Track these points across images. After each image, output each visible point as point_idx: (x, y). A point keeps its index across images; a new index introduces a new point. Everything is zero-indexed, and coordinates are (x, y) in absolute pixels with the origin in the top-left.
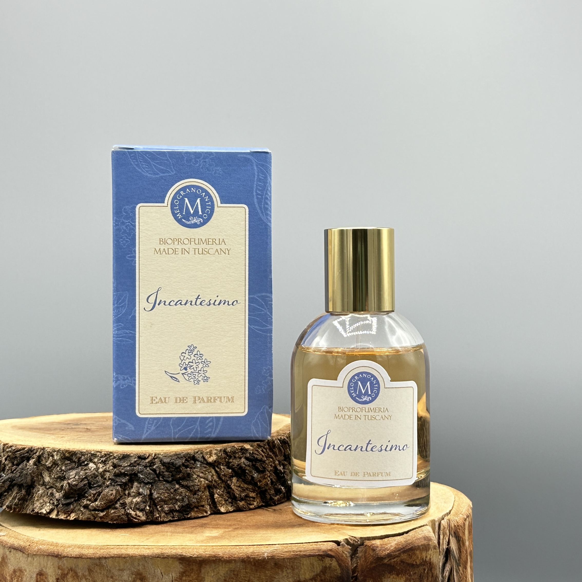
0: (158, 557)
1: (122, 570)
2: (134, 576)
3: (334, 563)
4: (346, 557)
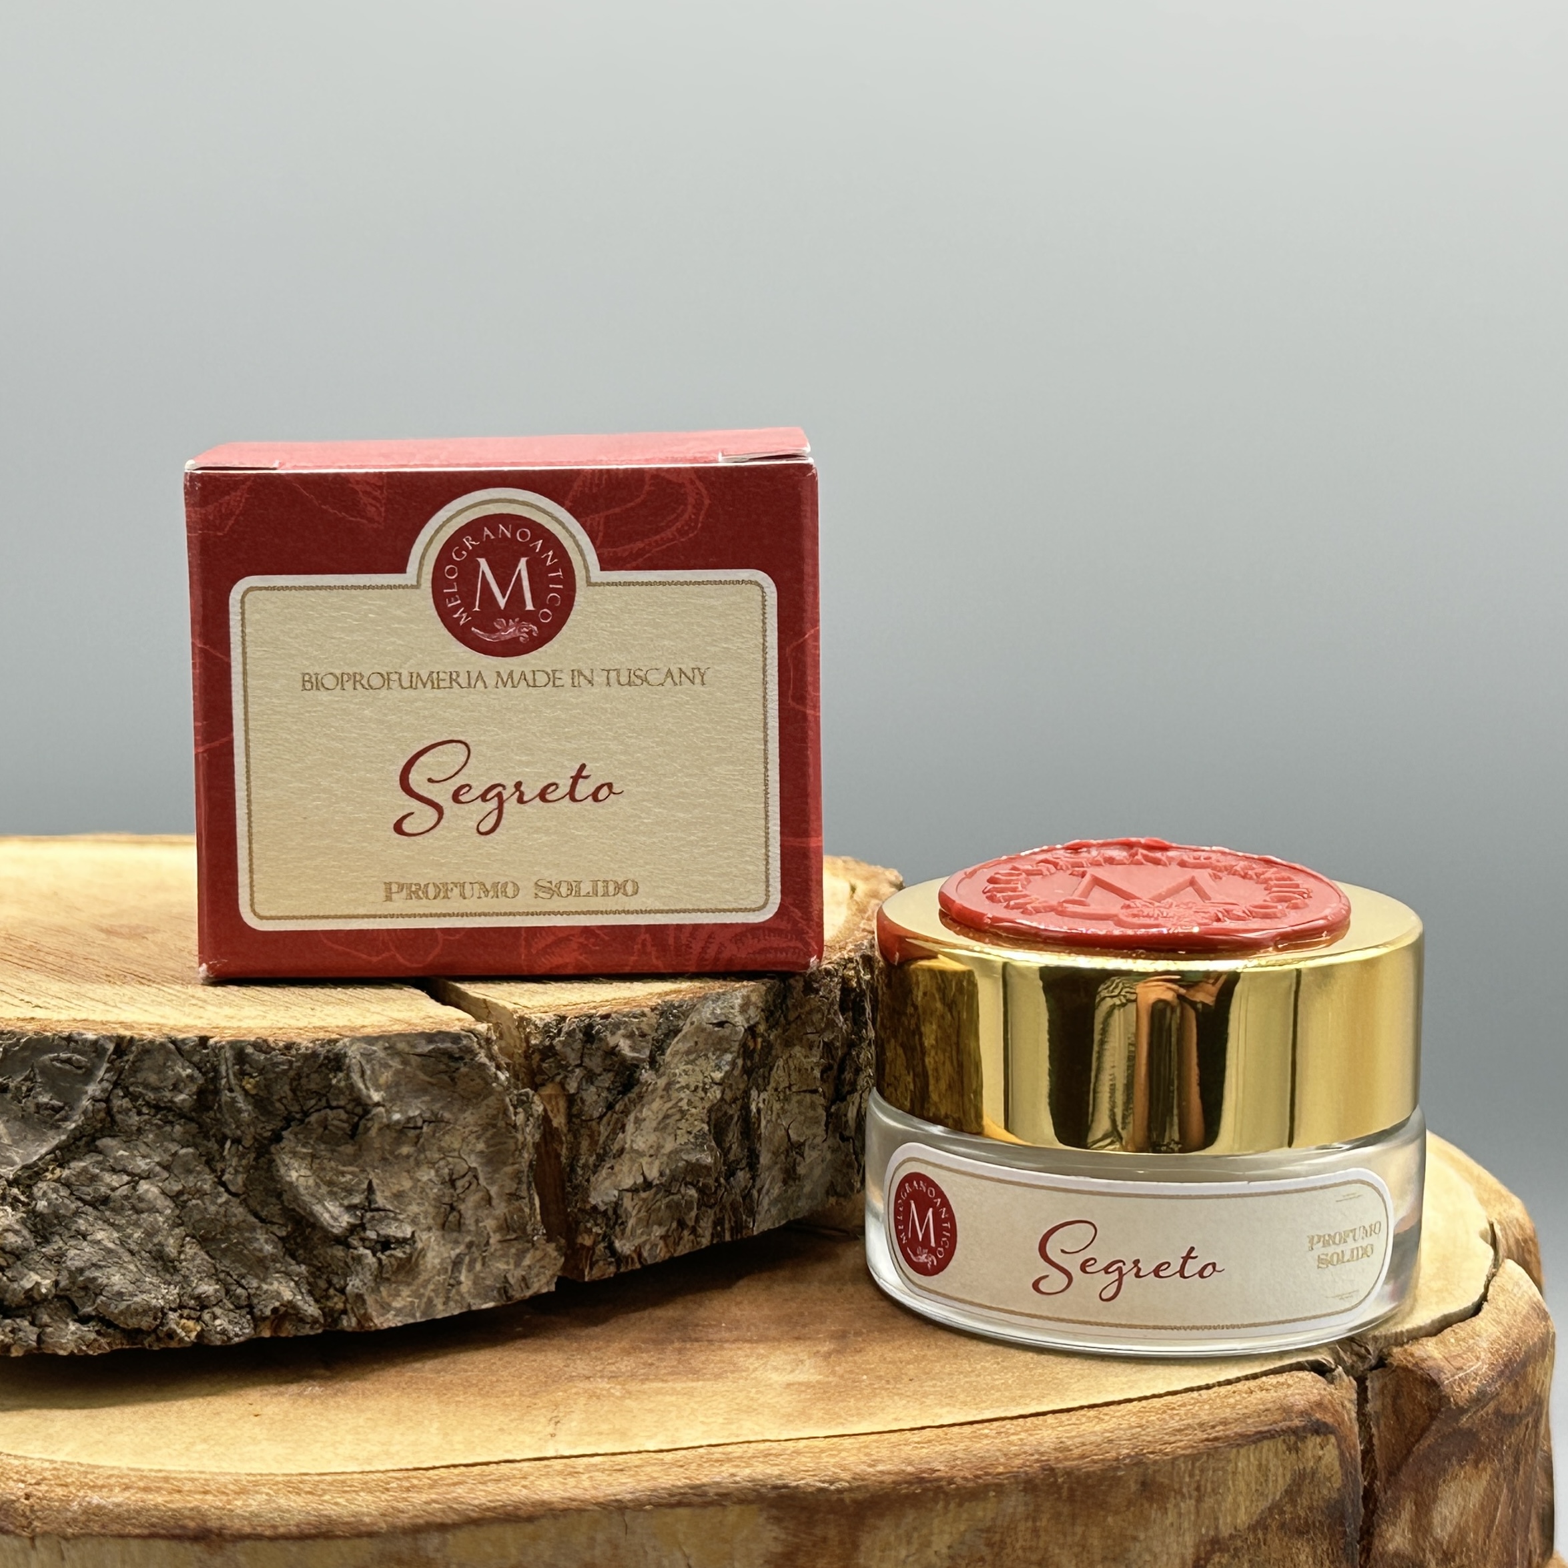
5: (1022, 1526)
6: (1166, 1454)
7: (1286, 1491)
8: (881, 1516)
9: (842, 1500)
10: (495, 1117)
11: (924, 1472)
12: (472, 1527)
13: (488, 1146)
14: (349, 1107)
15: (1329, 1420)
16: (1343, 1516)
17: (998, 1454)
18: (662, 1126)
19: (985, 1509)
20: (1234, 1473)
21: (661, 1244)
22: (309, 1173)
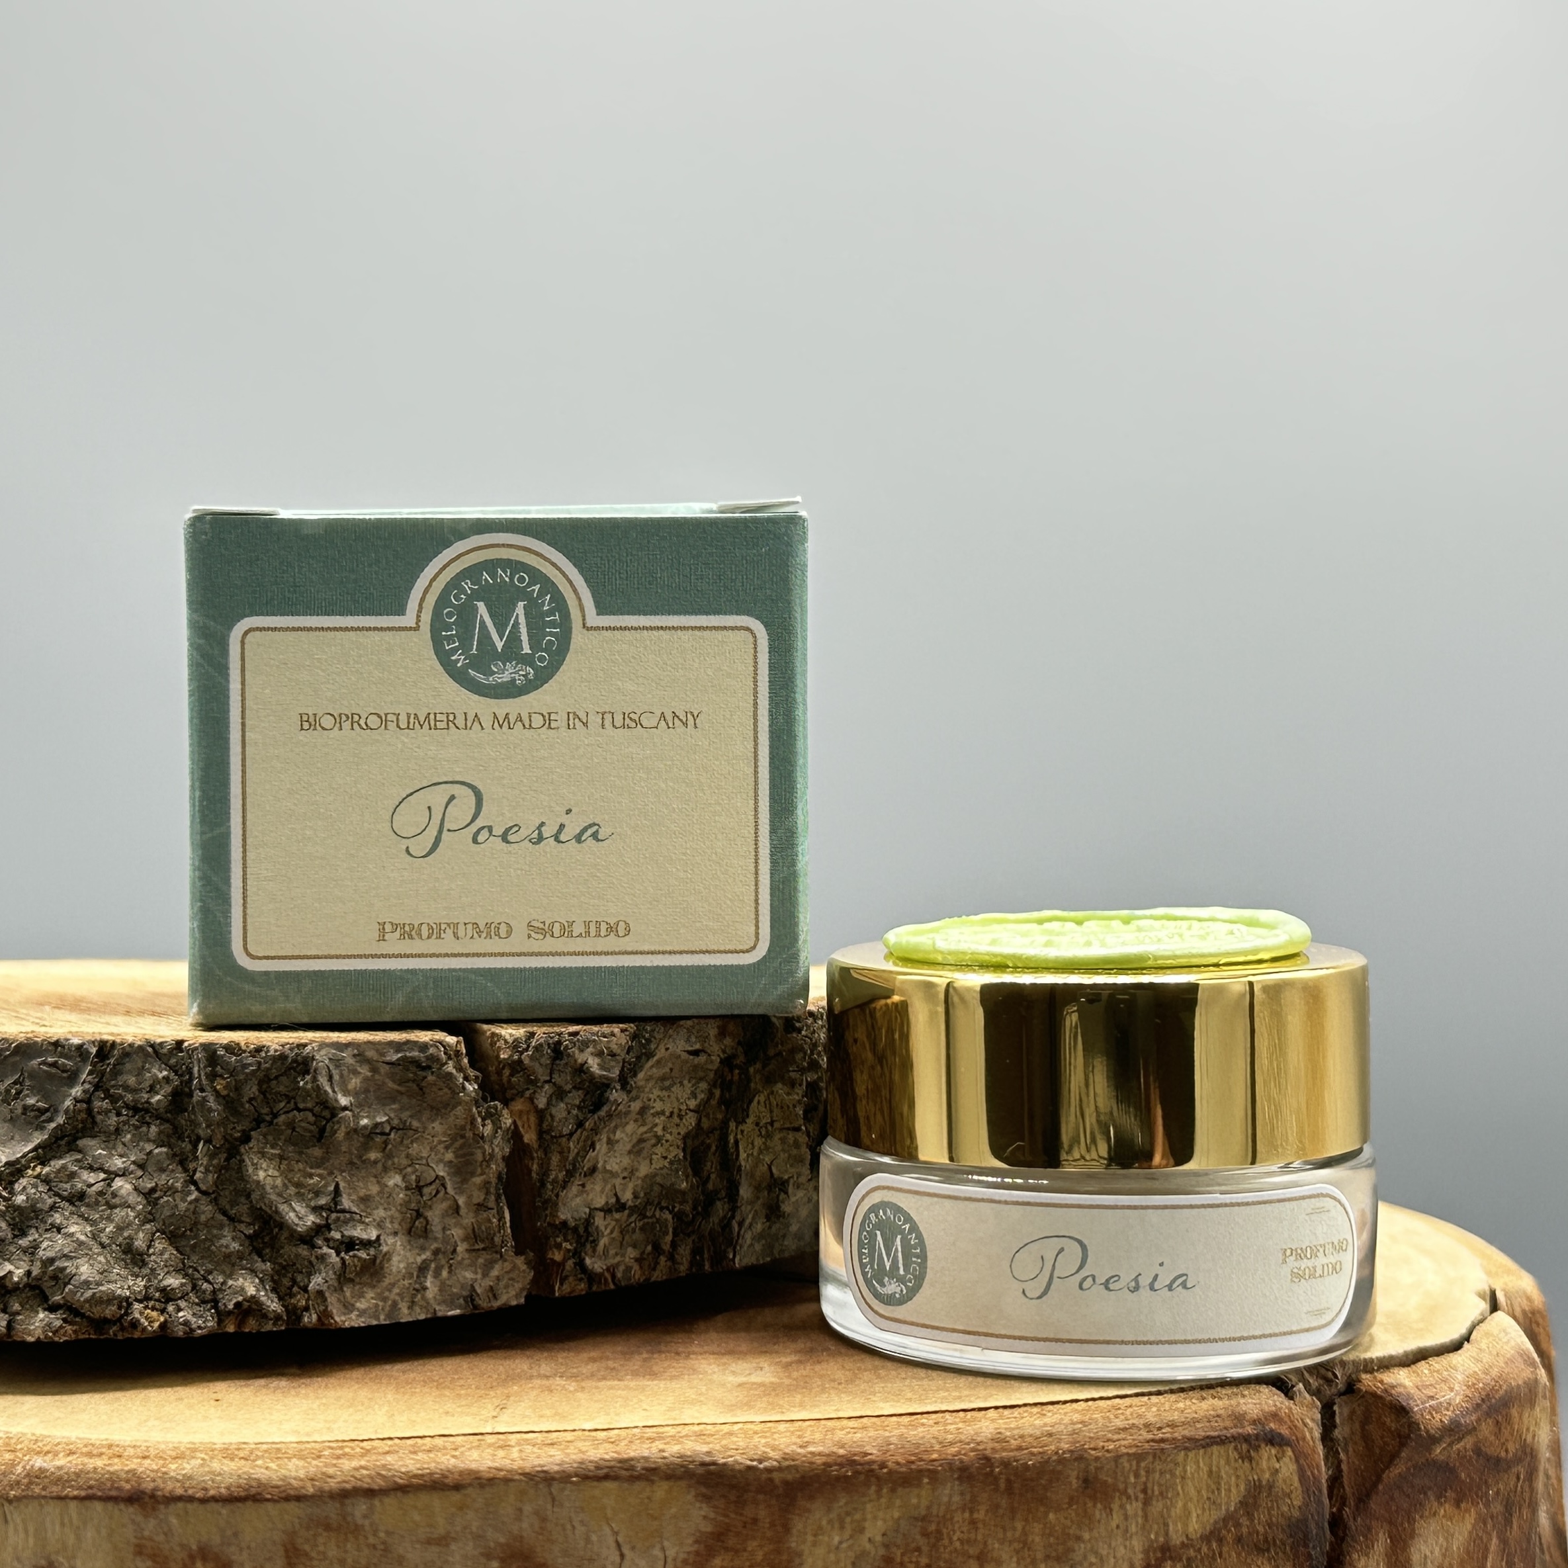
5: (958, 1517)
6: (1108, 1451)
7: (1243, 1504)
8: (811, 1498)
9: (771, 1480)
10: (463, 1128)
11: (855, 1455)
12: (399, 1494)
13: (456, 1157)
14: (317, 1109)
15: (1284, 1431)
16: (1306, 1538)
17: (934, 1441)
18: (637, 1149)
19: (919, 1496)
20: (1183, 1478)
21: (636, 1267)
22: (276, 1173)
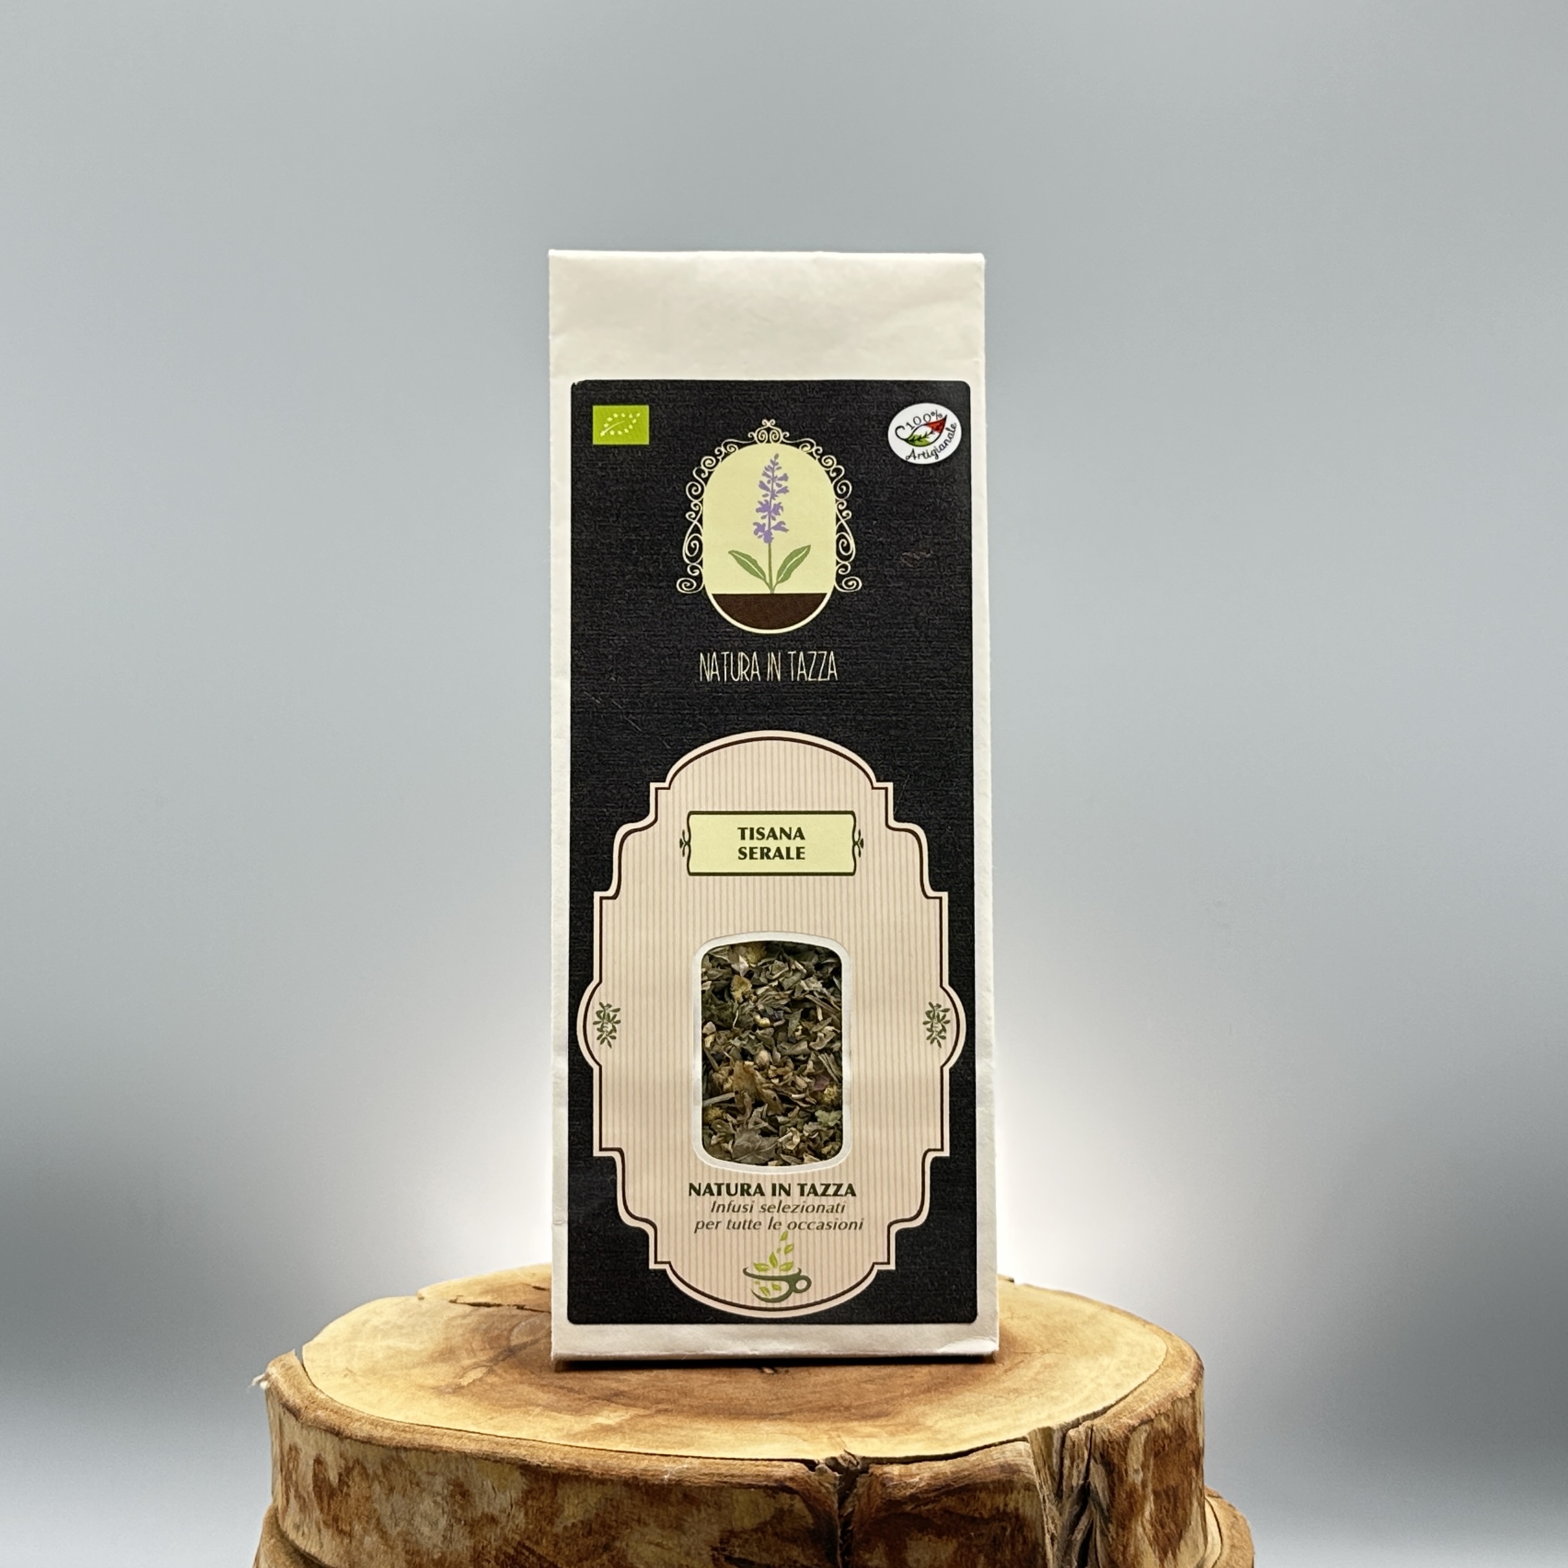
0: (486, 1459)
1: (434, 1474)
2: (451, 1487)
3: (799, 1505)
4: (827, 1495)
